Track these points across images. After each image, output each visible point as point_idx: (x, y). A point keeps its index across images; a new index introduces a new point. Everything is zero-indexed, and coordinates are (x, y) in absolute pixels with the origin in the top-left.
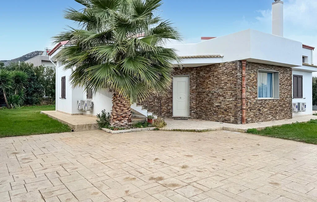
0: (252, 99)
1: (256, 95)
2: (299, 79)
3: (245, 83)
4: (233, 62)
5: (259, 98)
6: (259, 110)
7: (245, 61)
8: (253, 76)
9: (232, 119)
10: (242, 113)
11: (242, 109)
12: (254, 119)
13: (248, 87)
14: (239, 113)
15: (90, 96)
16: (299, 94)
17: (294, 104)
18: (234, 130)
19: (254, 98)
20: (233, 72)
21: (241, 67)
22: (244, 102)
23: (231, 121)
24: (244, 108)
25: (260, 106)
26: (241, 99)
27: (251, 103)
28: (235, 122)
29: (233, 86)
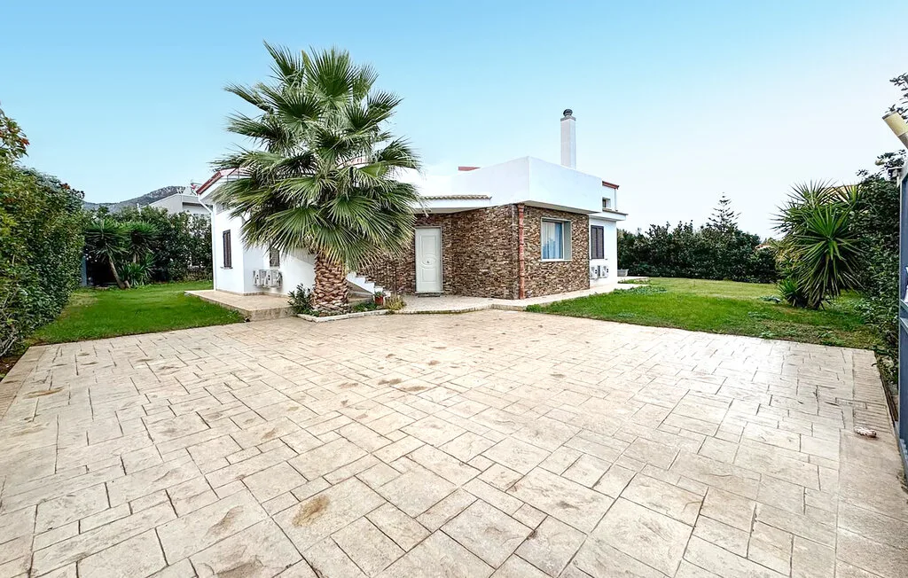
0: (534, 262)
1: (539, 256)
2: (600, 231)
3: (523, 237)
4: (506, 206)
5: (544, 260)
6: (544, 277)
7: (522, 204)
8: (534, 227)
9: (506, 292)
10: (520, 282)
11: (519, 277)
12: (537, 292)
13: (529, 244)
14: (516, 283)
15: (275, 262)
16: (599, 253)
17: (593, 268)
18: (508, 309)
19: (536, 260)
20: (506, 221)
21: (517, 213)
22: (522, 266)
23: (505, 296)
24: (523, 274)
25: (545, 271)
26: (519, 261)
27: (532, 268)
28: (510, 297)
29: (506, 242)
